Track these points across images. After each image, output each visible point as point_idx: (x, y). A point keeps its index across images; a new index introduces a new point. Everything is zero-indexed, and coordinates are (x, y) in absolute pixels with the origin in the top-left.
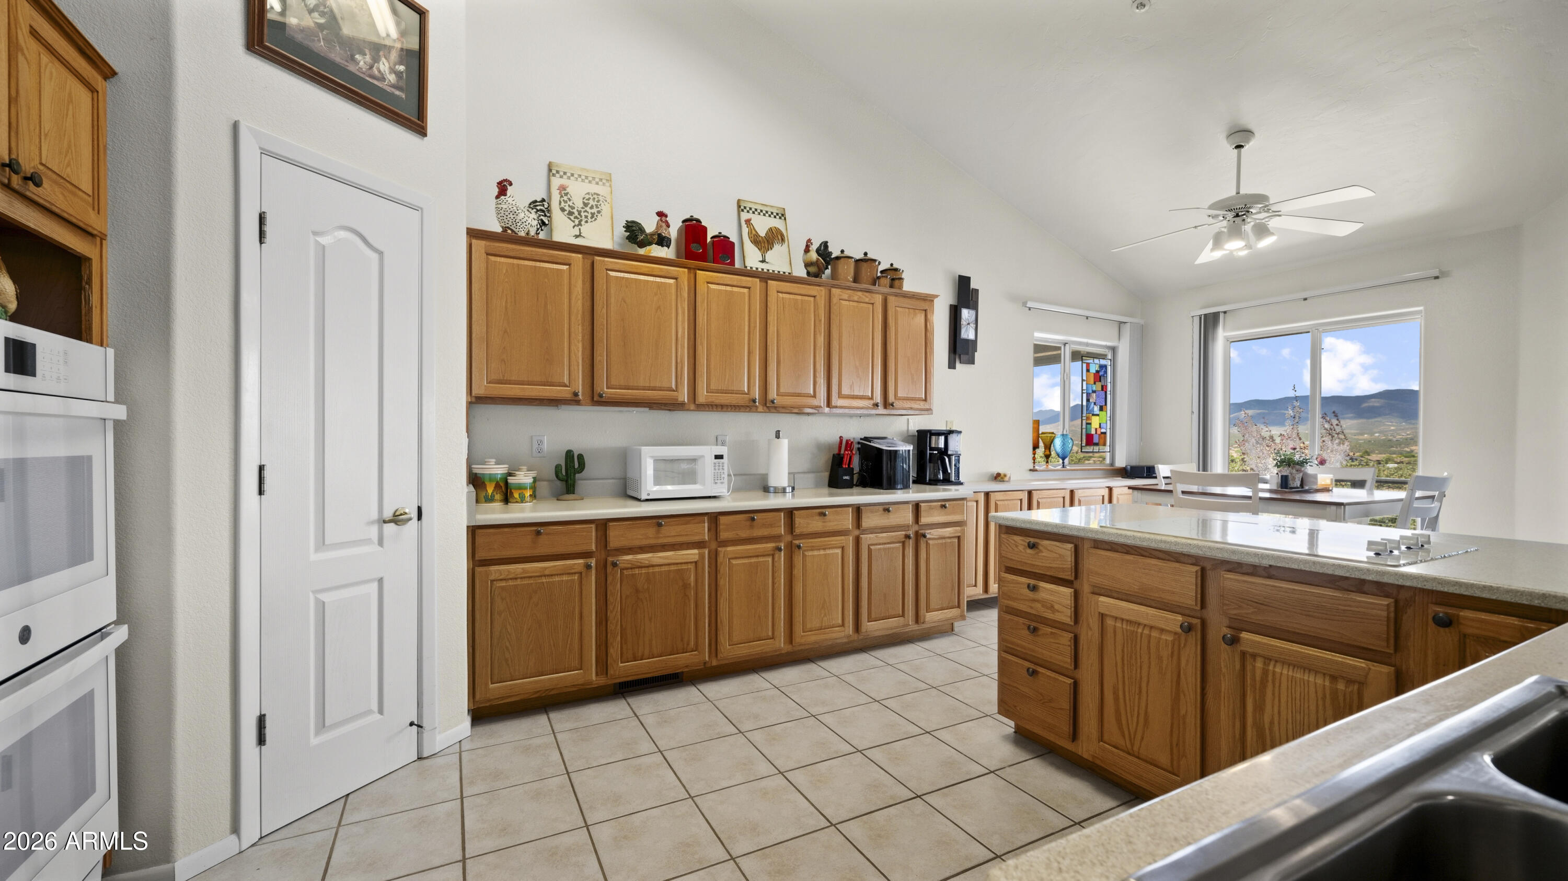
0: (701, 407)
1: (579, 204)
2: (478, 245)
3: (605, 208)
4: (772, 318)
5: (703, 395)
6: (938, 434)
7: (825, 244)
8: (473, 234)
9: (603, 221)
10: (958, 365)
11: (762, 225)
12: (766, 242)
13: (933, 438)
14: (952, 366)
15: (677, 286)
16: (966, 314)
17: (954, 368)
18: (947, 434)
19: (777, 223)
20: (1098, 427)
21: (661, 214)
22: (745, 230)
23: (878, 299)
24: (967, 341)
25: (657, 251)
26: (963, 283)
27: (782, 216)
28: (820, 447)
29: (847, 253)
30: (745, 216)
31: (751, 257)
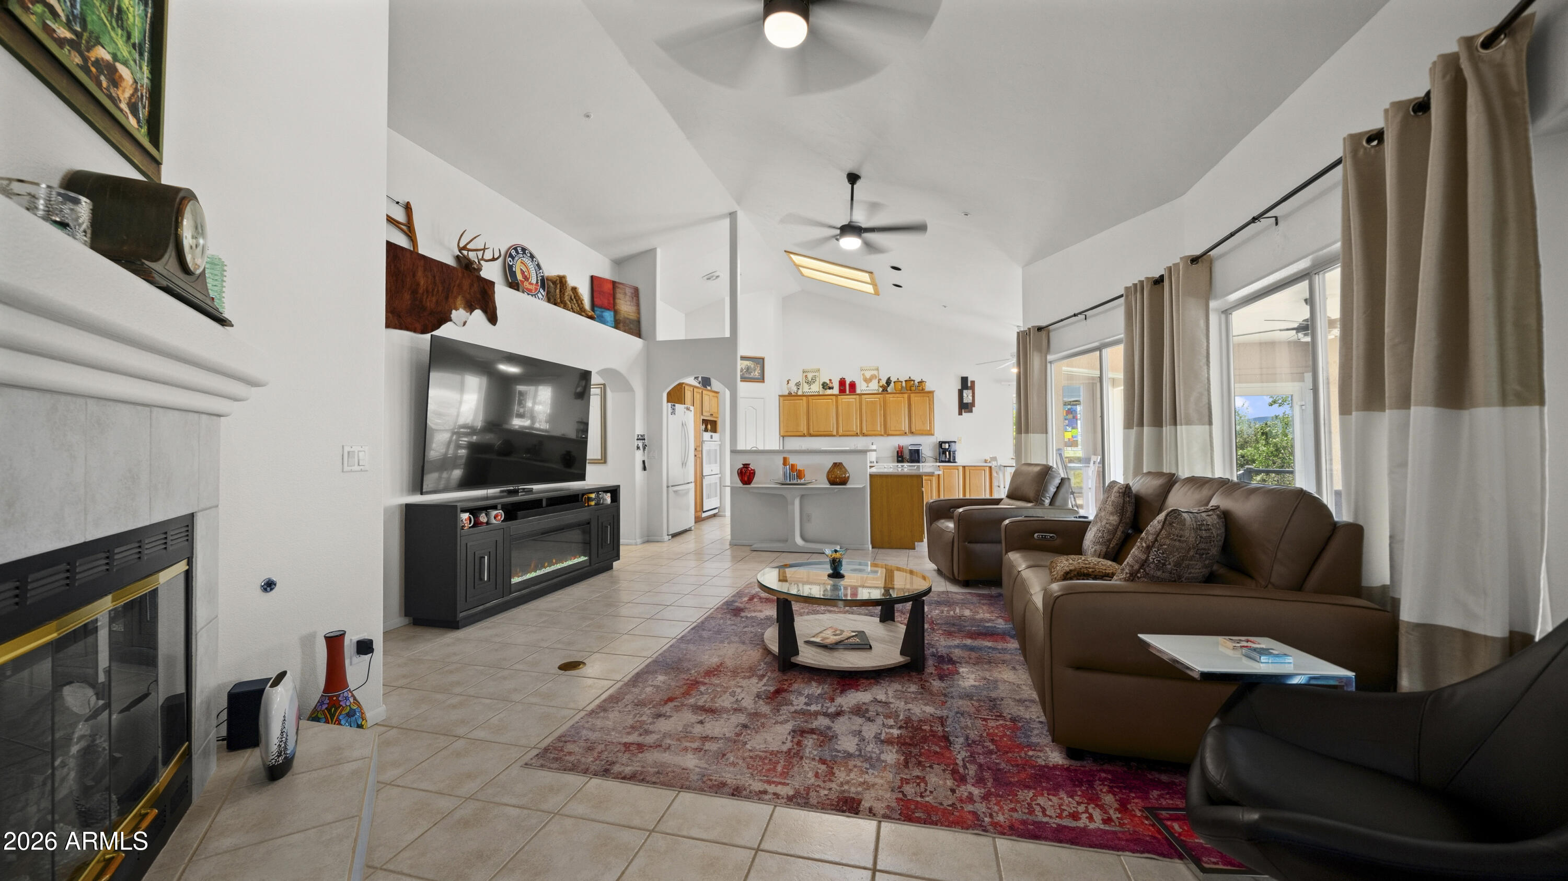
0: (840, 436)
1: (810, 380)
2: (781, 398)
3: (817, 379)
4: (864, 407)
5: (841, 432)
6: (945, 442)
7: (889, 378)
8: (779, 396)
9: (817, 383)
10: (963, 413)
11: (868, 374)
12: (867, 381)
13: (943, 444)
14: (960, 414)
15: (832, 402)
16: (965, 392)
17: (962, 415)
18: (948, 442)
19: (875, 373)
20: (1071, 437)
21: (830, 380)
22: (862, 377)
23: (906, 396)
24: (967, 404)
25: (829, 392)
26: (964, 380)
27: (878, 369)
28: (895, 448)
29: (900, 380)
30: (863, 372)
31: (861, 387)
